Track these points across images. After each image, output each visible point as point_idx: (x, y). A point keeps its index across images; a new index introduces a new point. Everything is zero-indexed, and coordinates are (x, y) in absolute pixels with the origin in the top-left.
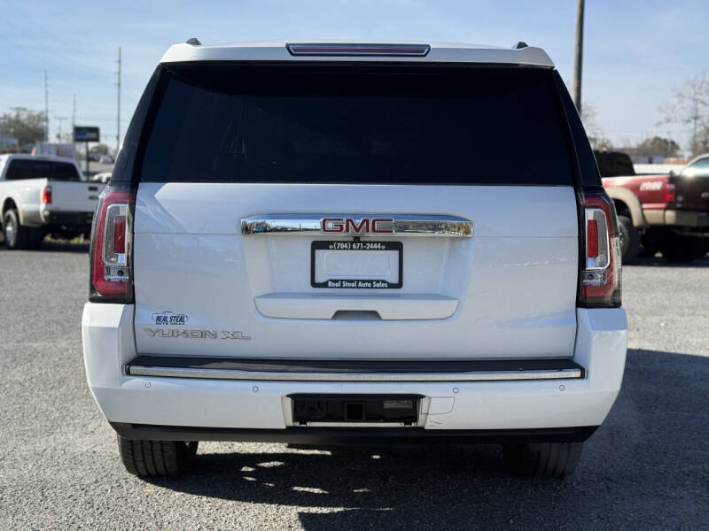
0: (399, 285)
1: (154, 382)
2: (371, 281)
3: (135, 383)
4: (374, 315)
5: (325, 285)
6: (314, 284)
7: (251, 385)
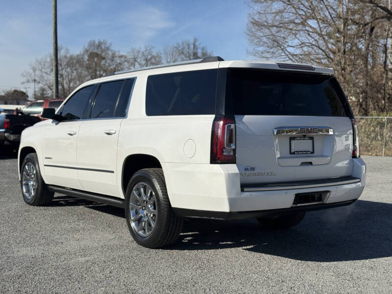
0: (313, 152)
1: (253, 193)
2: (306, 151)
3: (246, 194)
4: (311, 163)
5: (294, 153)
6: (291, 153)
7: (285, 191)
